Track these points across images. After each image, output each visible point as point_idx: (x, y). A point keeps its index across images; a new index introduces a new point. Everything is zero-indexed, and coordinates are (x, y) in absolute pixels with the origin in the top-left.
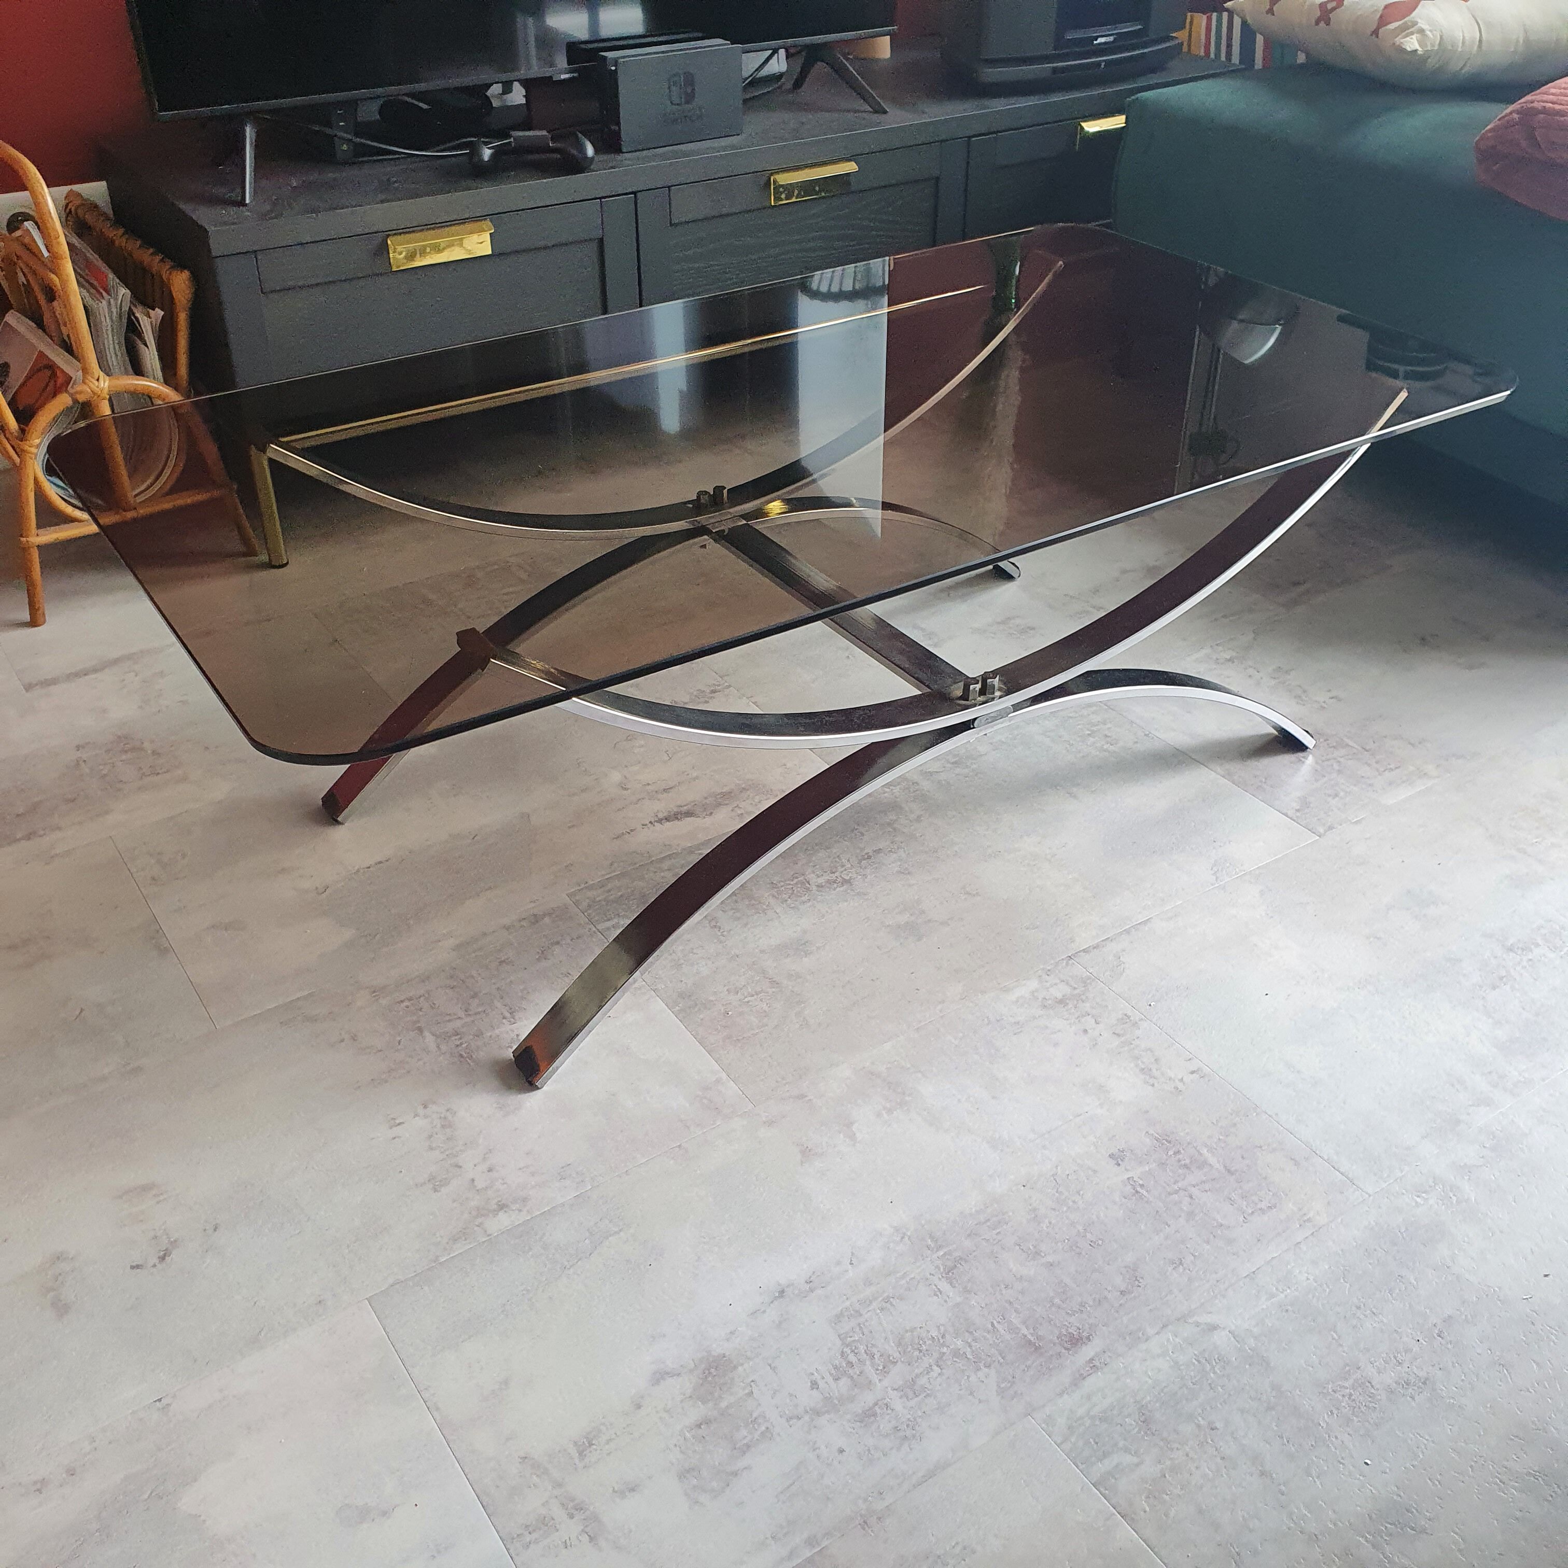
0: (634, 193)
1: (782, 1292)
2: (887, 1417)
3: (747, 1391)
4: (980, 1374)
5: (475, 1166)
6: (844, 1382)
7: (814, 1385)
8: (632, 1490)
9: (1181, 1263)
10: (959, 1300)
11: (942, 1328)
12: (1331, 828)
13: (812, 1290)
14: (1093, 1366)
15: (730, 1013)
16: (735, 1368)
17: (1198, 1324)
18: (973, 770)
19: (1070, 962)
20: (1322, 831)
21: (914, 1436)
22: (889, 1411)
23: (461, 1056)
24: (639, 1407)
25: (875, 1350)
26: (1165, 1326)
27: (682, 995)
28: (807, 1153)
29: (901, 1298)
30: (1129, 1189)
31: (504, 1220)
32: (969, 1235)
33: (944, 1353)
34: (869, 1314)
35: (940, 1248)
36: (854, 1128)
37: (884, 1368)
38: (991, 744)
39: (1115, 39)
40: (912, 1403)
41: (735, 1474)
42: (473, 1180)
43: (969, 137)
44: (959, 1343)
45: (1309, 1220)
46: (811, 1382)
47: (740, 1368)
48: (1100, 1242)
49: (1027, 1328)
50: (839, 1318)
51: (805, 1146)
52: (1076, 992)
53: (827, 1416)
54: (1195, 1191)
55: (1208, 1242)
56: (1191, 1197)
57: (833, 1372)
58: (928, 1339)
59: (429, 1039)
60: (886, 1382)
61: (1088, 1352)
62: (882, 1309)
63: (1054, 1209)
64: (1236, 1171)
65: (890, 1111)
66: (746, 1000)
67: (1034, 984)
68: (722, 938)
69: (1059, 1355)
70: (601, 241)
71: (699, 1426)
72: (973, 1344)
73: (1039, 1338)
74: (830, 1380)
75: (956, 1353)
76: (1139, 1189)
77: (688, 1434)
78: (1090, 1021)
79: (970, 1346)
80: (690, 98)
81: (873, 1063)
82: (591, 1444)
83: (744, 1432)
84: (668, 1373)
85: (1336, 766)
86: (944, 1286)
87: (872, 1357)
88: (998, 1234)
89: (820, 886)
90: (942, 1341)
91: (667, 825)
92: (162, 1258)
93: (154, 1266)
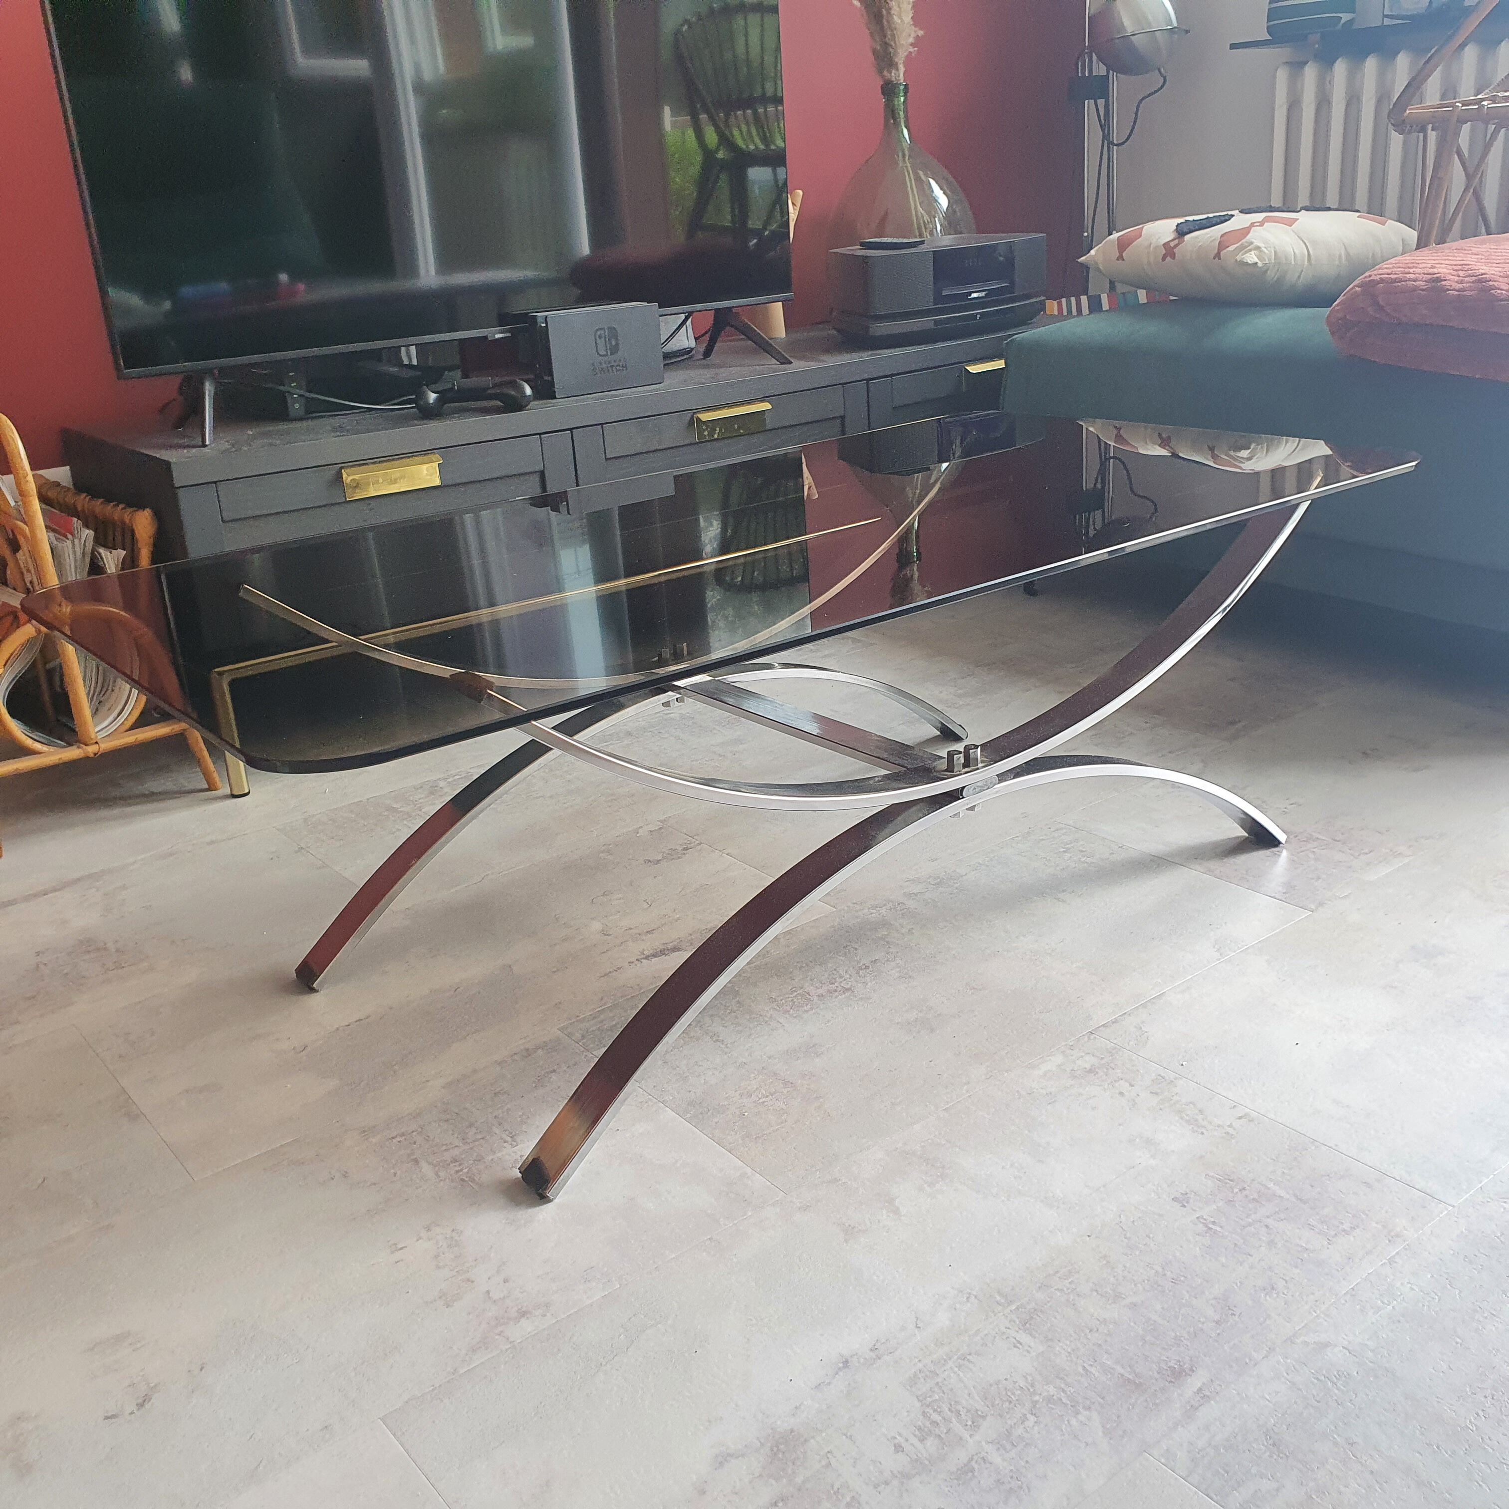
0: (571, 430)
1: (846, 1363)
2: (986, 1471)
3: (824, 1463)
4: (1081, 1417)
5: (489, 1279)
6: (930, 1442)
7: (898, 1448)
9: (1273, 1288)
10: (1041, 1348)
11: (1030, 1378)
12: (1321, 904)
13: (879, 1357)
14: (1203, 1396)
15: (746, 1114)
16: (806, 1441)
17: (1306, 1344)
19: (1092, 1037)
20: (1313, 907)
21: (1021, 1488)
22: (988, 1465)
23: (462, 1180)
24: (703, 1492)
25: (959, 1407)
26: (1272, 1349)
27: (691, 1103)
28: (850, 1231)
29: (978, 1354)
30: (1201, 1228)
31: (527, 1326)
32: (1040, 1288)
33: (1037, 1402)
34: (946, 1373)
35: (1011, 1303)
36: (897, 1202)
37: (973, 1422)
38: (970, 866)
39: (986, 294)
40: (1012, 1454)
42: (488, 1292)
43: (868, 380)
45: (1397, 1236)
46: (895, 1446)
47: (812, 1441)
48: (1182, 1279)
49: (1123, 1368)
50: (913, 1380)
51: (847, 1225)
52: (1103, 1062)
53: (918, 1478)
54: (1270, 1221)
55: (1296, 1267)
56: (1267, 1226)
57: (917, 1432)
58: (1017, 1389)
59: (427, 1169)
60: (977, 1437)
61: (1195, 1382)
62: (960, 1367)
63: (1126, 1254)
64: (1308, 1199)
65: (931, 1185)
66: (761, 1101)
67: (1059, 1059)
68: (726, 1050)
69: (1164, 1389)
70: (542, 474)
72: (1068, 1389)
73: (1138, 1375)
74: (914, 1440)
75: (1049, 1400)
76: (1211, 1226)
78: (1124, 1084)
79: (1064, 1391)
80: (614, 350)
81: (905, 1144)
84: (731, 1455)
85: (1312, 856)
86: (1024, 1338)
87: (958, 1413)
88: (1070, 1283)
89: (821, 996)
90: (1031, 1390)
91: (654, 960)
92: (141, 1405)
93: (132, 1413)
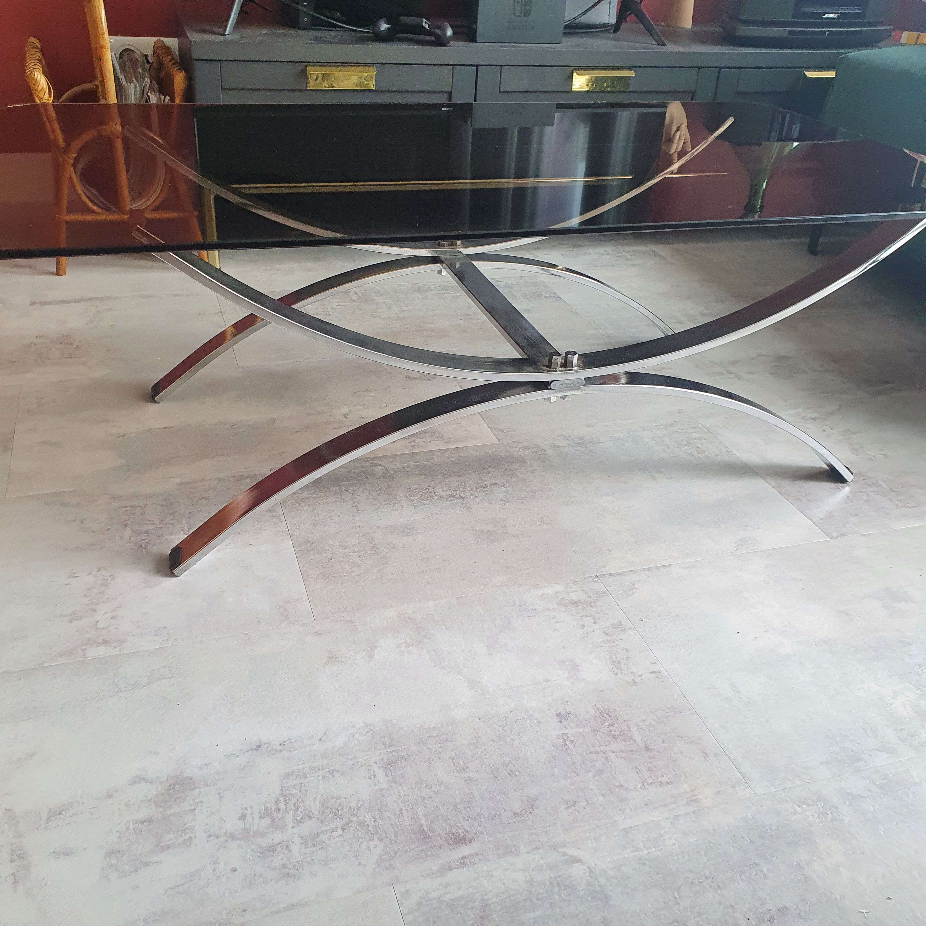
0: (477, 66)
1: (259, 746)
2: (282, 855)
3: (192, 807)
4: (371, 844)
5: (105, 613)
6: (267, 821)
7: (243, 817)
8: (67, 854)
9: (574, 805)
10: (385, 786)
11: (361, 803)
12: (842, 535)
13: (281, 751)
14: (463, 862)
15: (333, 559)
16: (194, 789)
17: (564, 854)
18: (589, 450)
19: (595, 580)
20: (834, 535)
21: (294, 875)
22: (287, 852)
23: (141, 546)
24: (110, 796)
25: (301, 805)
26: (537, 848)
27: (307, 542)
28: (333, 658)
29: (342, 774)
30: (560, 741)
31: (102, 651)
32: (419, 743)
33: (352, 821)
34: (312, 778)
35: (391, 746)
36: (376, 651)
37: (301, 819)
38: (611, 437)
40: (308, 851)
41: (147, 864)
42: (98, 621)
43: (720, 68)
44: (368, 817)
45: (696, 801)
46: (242, 814)
47: (197, 791)
48: (517, 773)
49: (426, 821)
50: (289, 775)
51: (334, 654)
52: (589, 599)
53: (238, 842)
54: (612, 755)
55: (603, 796)
56: (607, 759)
57: (262, 811)
58: (347, 808)
59: (128, 532)
60: (295, 830)
61: (465, 850)
62: (324, 777)
63: (493, 741)
64: (653, 750)
65: (408, 645)
66: (350, 554)
67: (559, 588)
68: (356, 514)
69: (440, 847)
70: (450, 94)
71: (143, 822)
72: (379, 821)
73: (432, 830)
74: (257, 816)
75: (361, 824)
76: (568, 743)
77: (131, 825)
78: (590, 620)
79: (375, 821)
80: (527, 13)
81: (414, 612)
82: (59, 814)
83: (172, 836)
84: (143, 779)
85: (865, 497)
86: (380, 774)
87: (298, 809)
88: (441, 747)
89: (441, 497)
90: (355, 812)
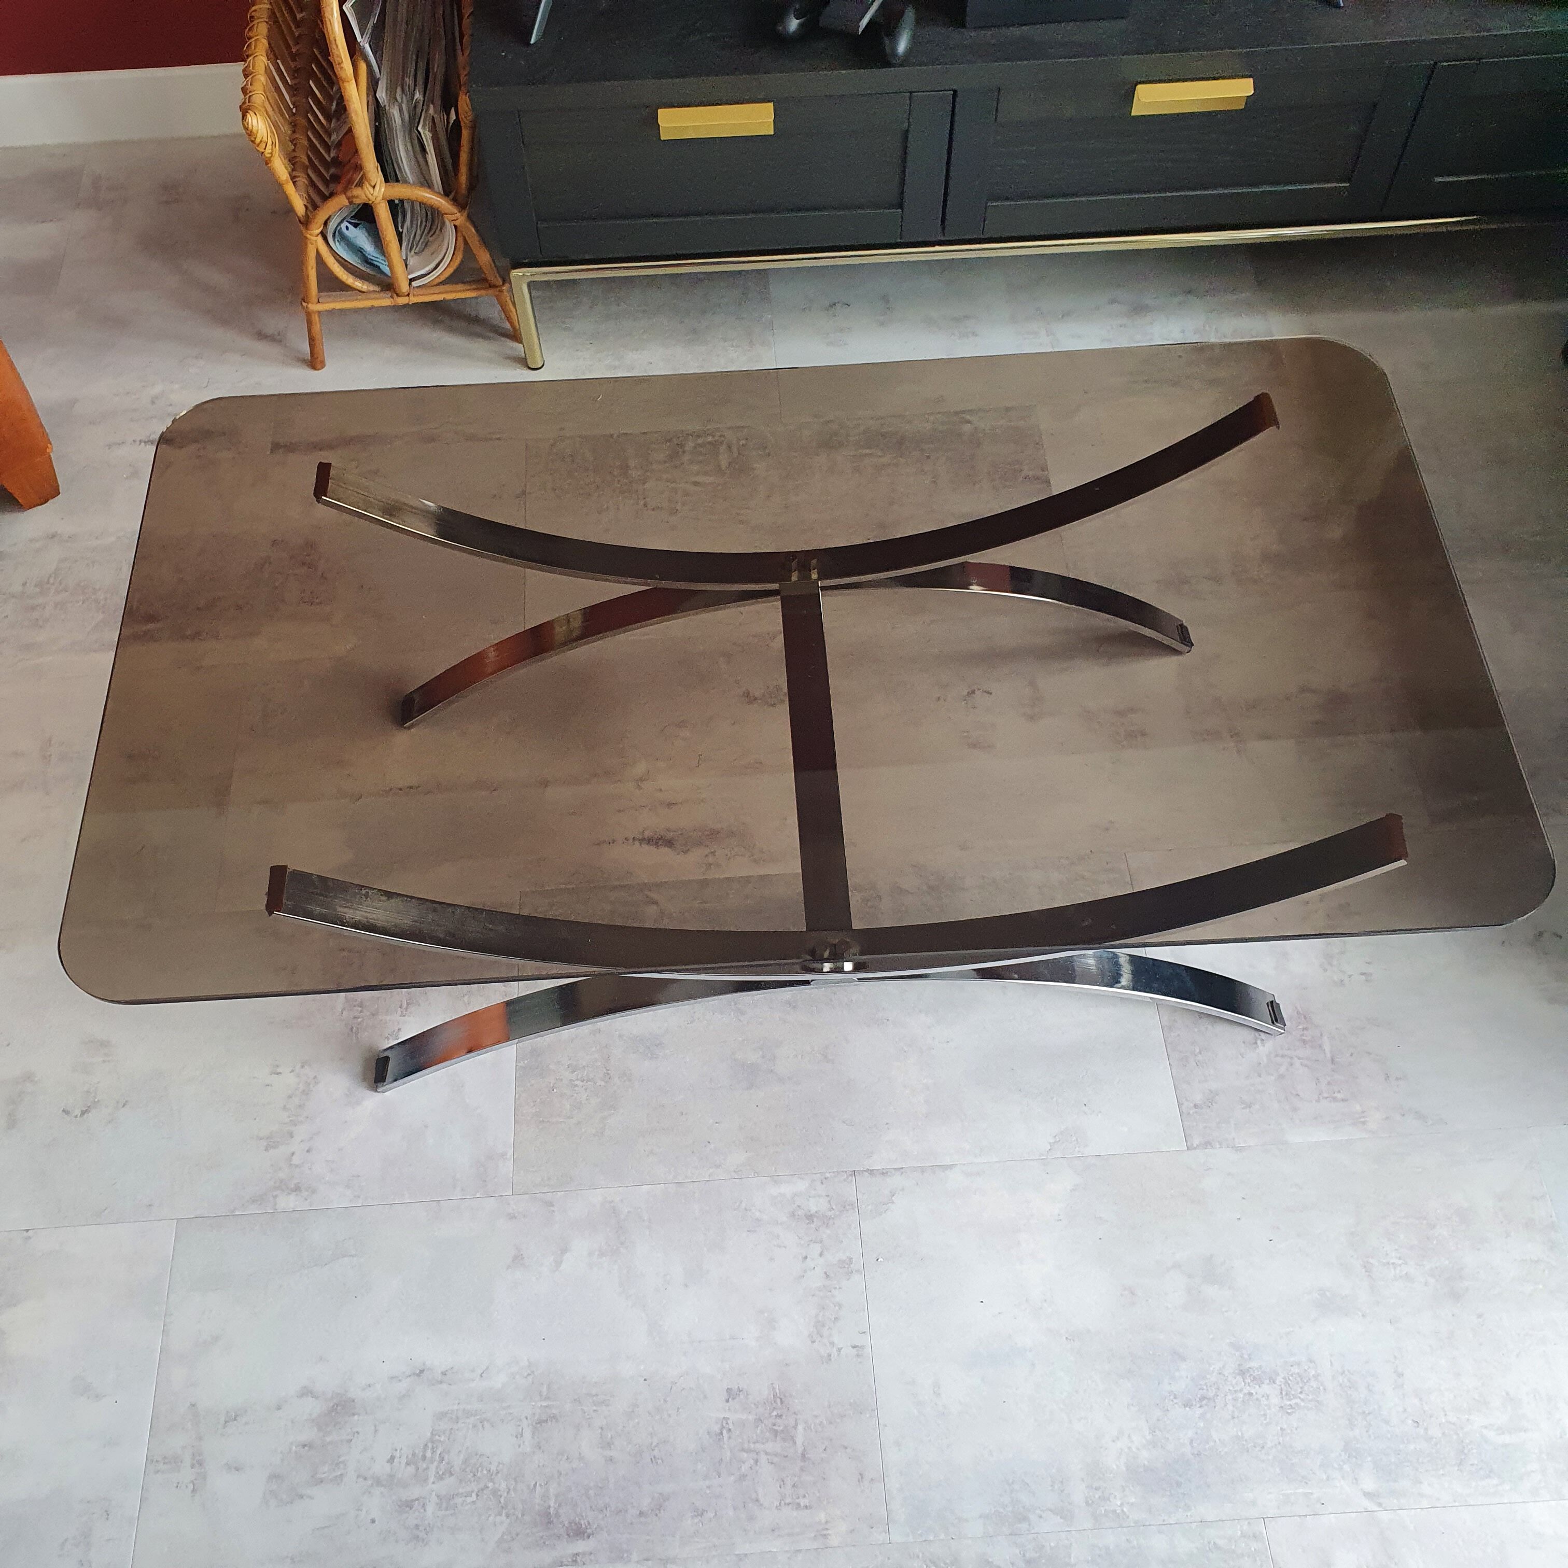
1: (422, 1371)
2: (417, 1514)
3: (349, 1437)
4: (498, 1519)
5: (302, 1141)
6: (411, 1469)
7: (392, 1459)
8: (237, 1469)
9: (701, 1515)
10: (528, 1450)
11: (501, 1466)
12: (1207, 1144)
13: (441, 1382)
14: (575, 1560)
15: (555, 1090)
16: (354, 1415)
19: (850, 1178)
20: (1196, 1142)
21: (423, 1540)
22: (422, 1510)
23: (352, 1030)
24: (279, 1408)
25: (446, 1457)
26: (647, 1560)
28: (518, 1260)
29: (492, 1425)
30: (717, 1428)
31: (291, 1202)
32: (575, 1400)
33: (488, 1487)
34: (463, 1425)
35: (547, 1398)
36: (566, 1256)
37: (443, 1474)
40: (440, 1513)
41: (301, 1497)
42: (293, 1154)
44: (503, 1485)
45: (826, 1536)
46: (391, 1456)
47: (356, 1417)
48: (660, 1461)
49: (555, 1502)
50: (441, 1416)
51: (521, 1253)
52: (829, 1213)
53: (382, 1489)
54: (764, 1458)
55: (735, 1509)
56: (756, 1461)
57: (410, 1456)
58: (487, 1470)
60: (435, 1486)
61: (580, 1546)
62: (474, 1426)
63: (649, 1414)
64: (809, 1459)
65: (602, 1254)
66: (575, 1082)
67: (801, 1186)
69: (559, 1537)
70: (906, 134)
71: (304, 1446)
72: (512, 1492)
73: (557, 1515)
74: (404, 1461)
75: (495, 1492)
76: (724, 1432)
77: (294, 1448)
78: (817, 1248)
79: (508, 1493)
81: (622, 1201)
82: (235, 1419)
83: (326, 1469)
84: (311, 1392)
85: (1283, 1069)
86: (527, 1433)
87: (442, 1460)
88: (595, 1411)
90: (492, 1477)
91: (646, 847)
92: (83, 1113)
93: (76, 1117)
